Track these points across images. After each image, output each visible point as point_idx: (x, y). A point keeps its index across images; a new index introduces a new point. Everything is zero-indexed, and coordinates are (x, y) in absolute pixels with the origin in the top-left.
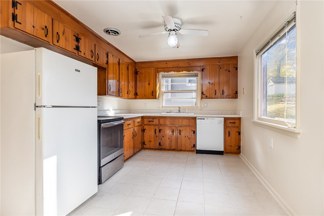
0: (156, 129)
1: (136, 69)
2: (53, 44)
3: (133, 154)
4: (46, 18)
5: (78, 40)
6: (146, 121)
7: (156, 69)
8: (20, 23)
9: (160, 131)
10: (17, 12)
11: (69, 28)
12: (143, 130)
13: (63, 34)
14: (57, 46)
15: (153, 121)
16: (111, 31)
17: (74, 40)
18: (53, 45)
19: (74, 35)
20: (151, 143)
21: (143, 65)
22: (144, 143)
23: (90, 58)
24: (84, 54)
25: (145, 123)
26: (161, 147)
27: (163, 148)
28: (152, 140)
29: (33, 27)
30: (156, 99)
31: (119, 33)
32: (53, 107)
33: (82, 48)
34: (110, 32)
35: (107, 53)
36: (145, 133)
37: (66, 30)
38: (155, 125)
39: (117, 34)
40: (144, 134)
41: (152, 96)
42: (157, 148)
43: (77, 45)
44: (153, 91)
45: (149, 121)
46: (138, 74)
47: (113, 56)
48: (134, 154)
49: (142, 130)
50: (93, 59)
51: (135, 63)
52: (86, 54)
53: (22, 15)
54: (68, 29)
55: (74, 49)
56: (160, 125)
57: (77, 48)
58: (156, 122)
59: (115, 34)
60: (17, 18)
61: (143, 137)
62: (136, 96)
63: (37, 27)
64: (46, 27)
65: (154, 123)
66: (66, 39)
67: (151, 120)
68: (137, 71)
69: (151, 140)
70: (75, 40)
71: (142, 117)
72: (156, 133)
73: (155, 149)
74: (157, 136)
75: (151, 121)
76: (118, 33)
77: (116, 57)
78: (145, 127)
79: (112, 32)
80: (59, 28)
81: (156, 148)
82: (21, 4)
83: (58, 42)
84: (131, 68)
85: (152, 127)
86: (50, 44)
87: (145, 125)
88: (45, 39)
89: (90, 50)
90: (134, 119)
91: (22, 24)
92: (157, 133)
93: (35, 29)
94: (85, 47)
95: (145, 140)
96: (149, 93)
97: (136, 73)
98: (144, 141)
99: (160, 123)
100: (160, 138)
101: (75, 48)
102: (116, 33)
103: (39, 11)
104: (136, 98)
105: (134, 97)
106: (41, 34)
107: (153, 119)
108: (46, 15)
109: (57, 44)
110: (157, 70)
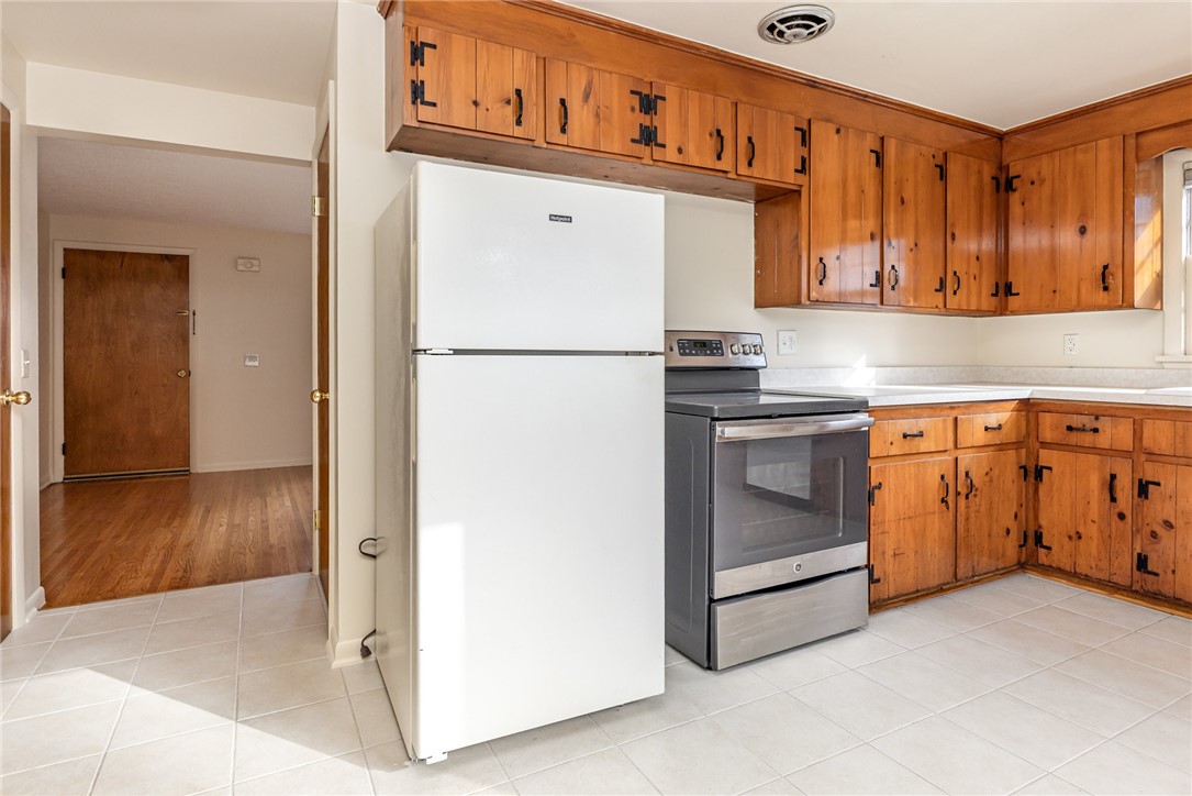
0: (1113, 477)
1: (1002, 167)
2: (548, 143)
3: (949, 577)
4: (518, 64)
5: (648, 104)
6: (1049, 427)
7: (1131, 142)
8: (434, 105)
9: (1143, 489)
10: (424, 73)
11: (610, 73)
12: (1034, 473)
13: (586, 97)
14: (560, 148)
15: (1096, 430)
16: (782, 21)
17: (633, 109)
18: (545, 145)
19: (632, 92)
20: (1082, 543)
21: (1048, 139)
22: (1039, 538)
23: (710, 162)
24: (680, 151)
25: (1047, 434)
26: (1151, 584)
27: (1167, 590)
28: (1091, 531)
29: (475, 103)
30: (1132, 306)
31: (823, 21)
32: (457, 352)
33: (669, 132)
34: (782, 27)
35: (805, 127)
36: (1043, 488)
37: (595, 81)
38: (1112, 452)
39: (817, 27)
40: (1036, 490)
41: (1102, 294)
42: (1123, 580)
43: (648, 124)
44: (1106, 267)
45: (1070, 428)
46: (1015, 190)
47: (838, 131)
48: (955, 582)
49: (1024, 468)
50: (726, 163)
51: (1000, 137)
52: (691, 148)
53: (438, 80)
54: (608, 75)
55: (633, 141)
56: (1143, 457)
57: (648, 137)
58: (1116, 434)
59: (806, 32)
60: (423, 93)
61: (1031, 503)
62: (1004, 296)
63: (488, 100)
64: (518, 92)
65: (1103, 440)
66: (597, 115)
67: (1088, 421)
68: (1011, 175)
69: (1081, 530)
70: (637, 107)
71: (1022, 401)
72: (1113, 499)
73: (1110, 586)
74: (1122, 516)
75: (1083, 430)
76: (819, 20)
77: (861, 133)
78: (1046, 456)
79: (788, 28)
80: (570, 82)
81: (1115, 579)
82: (434, 47)
83: (563, 130)
84: (967, 167)
85: (1094, 459)
86: (536, 144)
87: (1044, 445)
88: (518, 131)
89: (710, 128)
90: (954, 413)
91: (438, 105)
92: (1119, 495)
93: (481, 109)
94: (684, 124)
95: (1043, 522)
96: (1080, 280)
97: (1004, 184)
98: (1040, 527)
99: (1147, 442)
100: (1147, 530)
101: (637, 137)
102: (812, 23)
103: (494, 47)
104: (1002, 310)
105: (987, 302)
106: (500, 119)
107: (1097, 418)
108: (518, 54)
109: (563, 139)
110: (1138, 147)
